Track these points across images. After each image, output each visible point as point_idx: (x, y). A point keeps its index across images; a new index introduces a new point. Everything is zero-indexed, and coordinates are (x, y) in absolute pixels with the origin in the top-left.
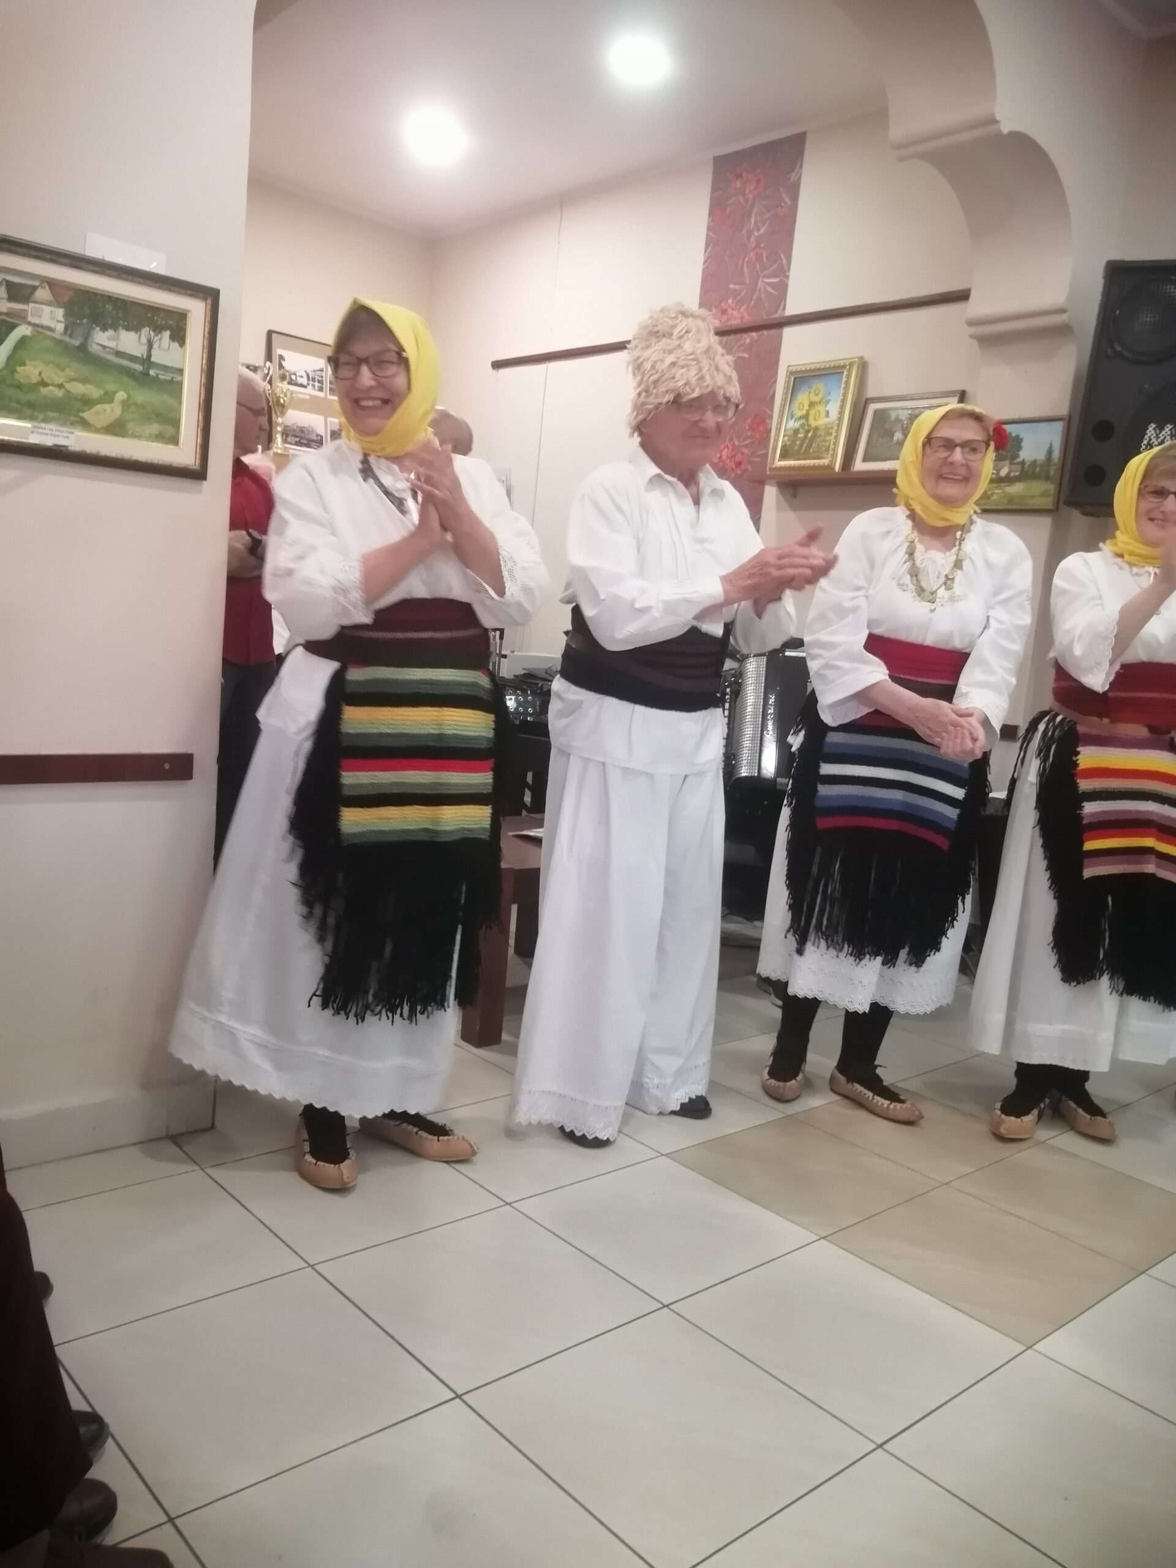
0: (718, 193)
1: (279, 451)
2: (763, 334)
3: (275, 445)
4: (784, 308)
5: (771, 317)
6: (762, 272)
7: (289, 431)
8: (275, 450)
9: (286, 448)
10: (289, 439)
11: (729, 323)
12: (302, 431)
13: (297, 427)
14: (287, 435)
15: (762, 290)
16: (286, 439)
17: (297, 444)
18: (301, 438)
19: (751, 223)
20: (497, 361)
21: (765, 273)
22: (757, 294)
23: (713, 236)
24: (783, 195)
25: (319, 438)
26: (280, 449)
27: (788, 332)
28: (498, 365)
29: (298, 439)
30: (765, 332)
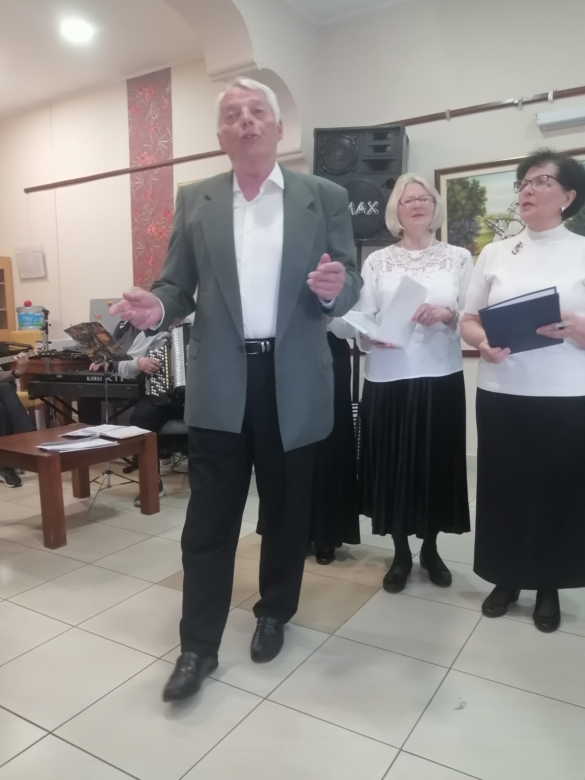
0: (131, 98)
2: (164, 169)
4: (172, 155)
5: (166, 160)
6: (159, 137)
11: (146, 164)
15: (160, 147)
19: (150, 113)
20: (27, 189)
21: (160, 138)
22: (158, 148)
23: (131, 119)
24: (164, 99)
27: (176, 167)
28: (28, 191)
30: (165, 168)
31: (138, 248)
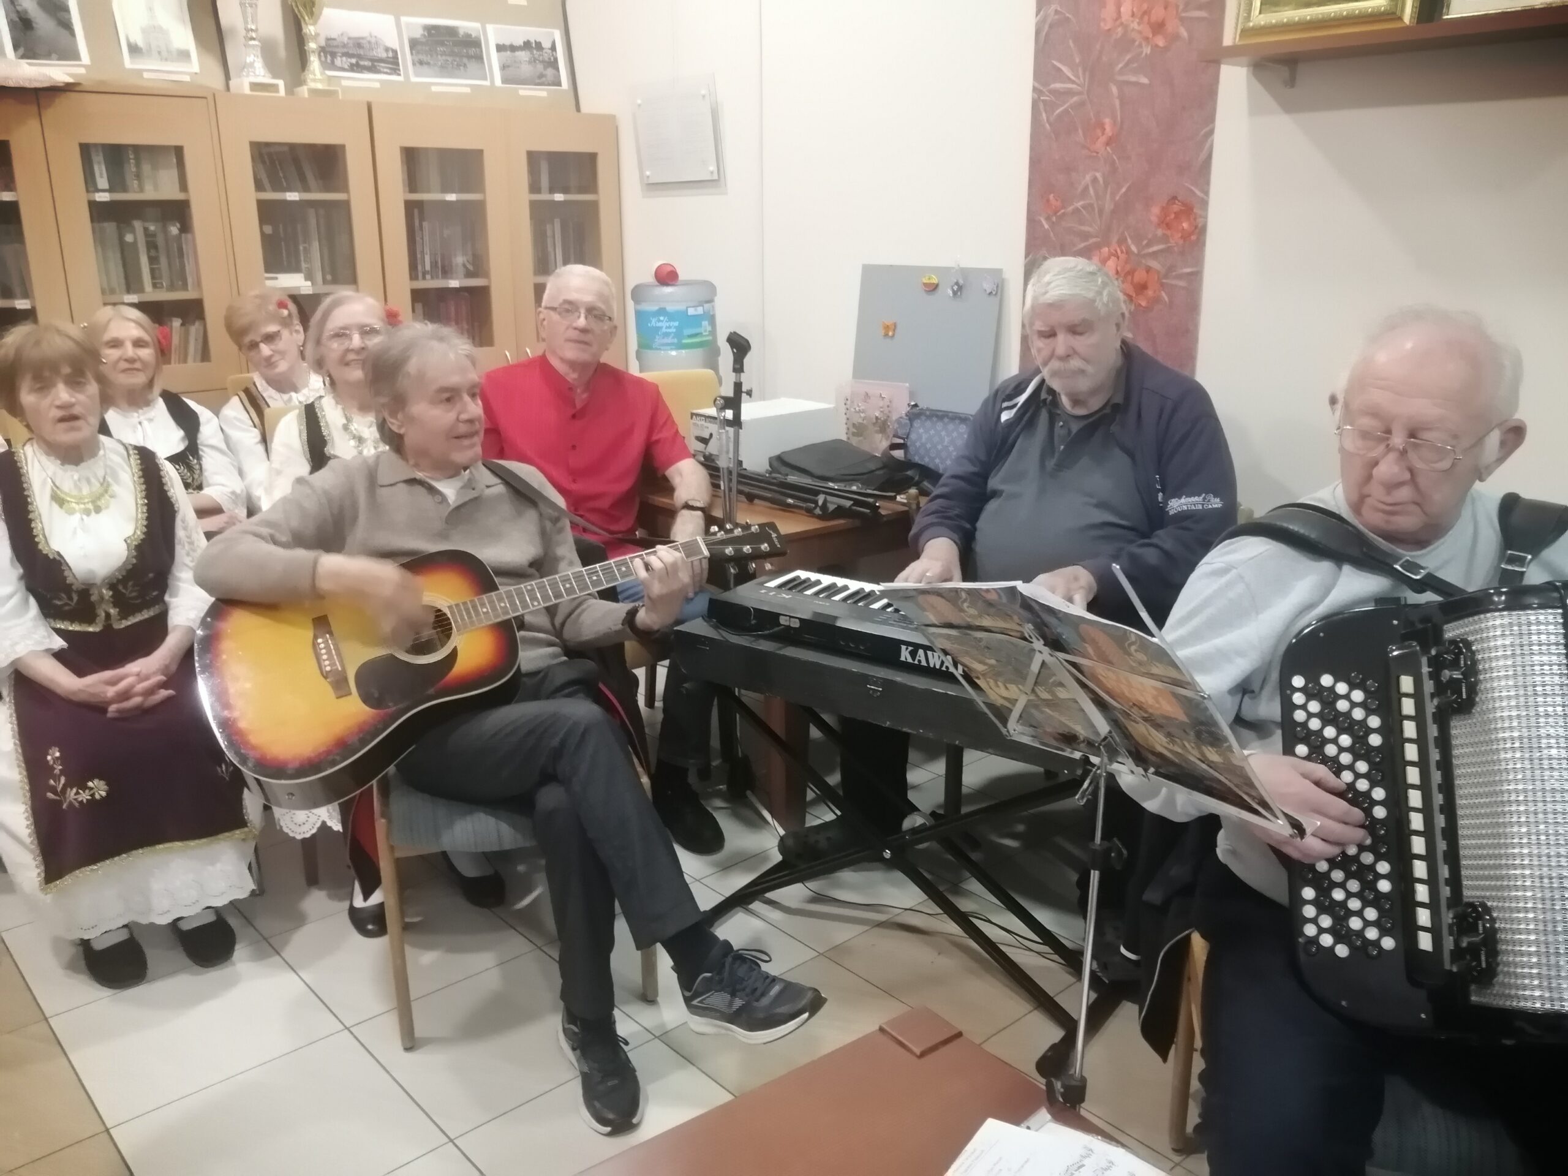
1: (319, 86)
3: (311, 76)
7: (337, 47)
8: (313, 85)
9: (330, 78)
10: (338, 62)
12: (359, 45)
13: (349, 38)
14: (333, 55)
16: (333, 62)
17: (354, 68)
18: (359, 57)
25: (391, 54)
26: (320, 81)
29: (354, 61)
31: (1058, 86)
